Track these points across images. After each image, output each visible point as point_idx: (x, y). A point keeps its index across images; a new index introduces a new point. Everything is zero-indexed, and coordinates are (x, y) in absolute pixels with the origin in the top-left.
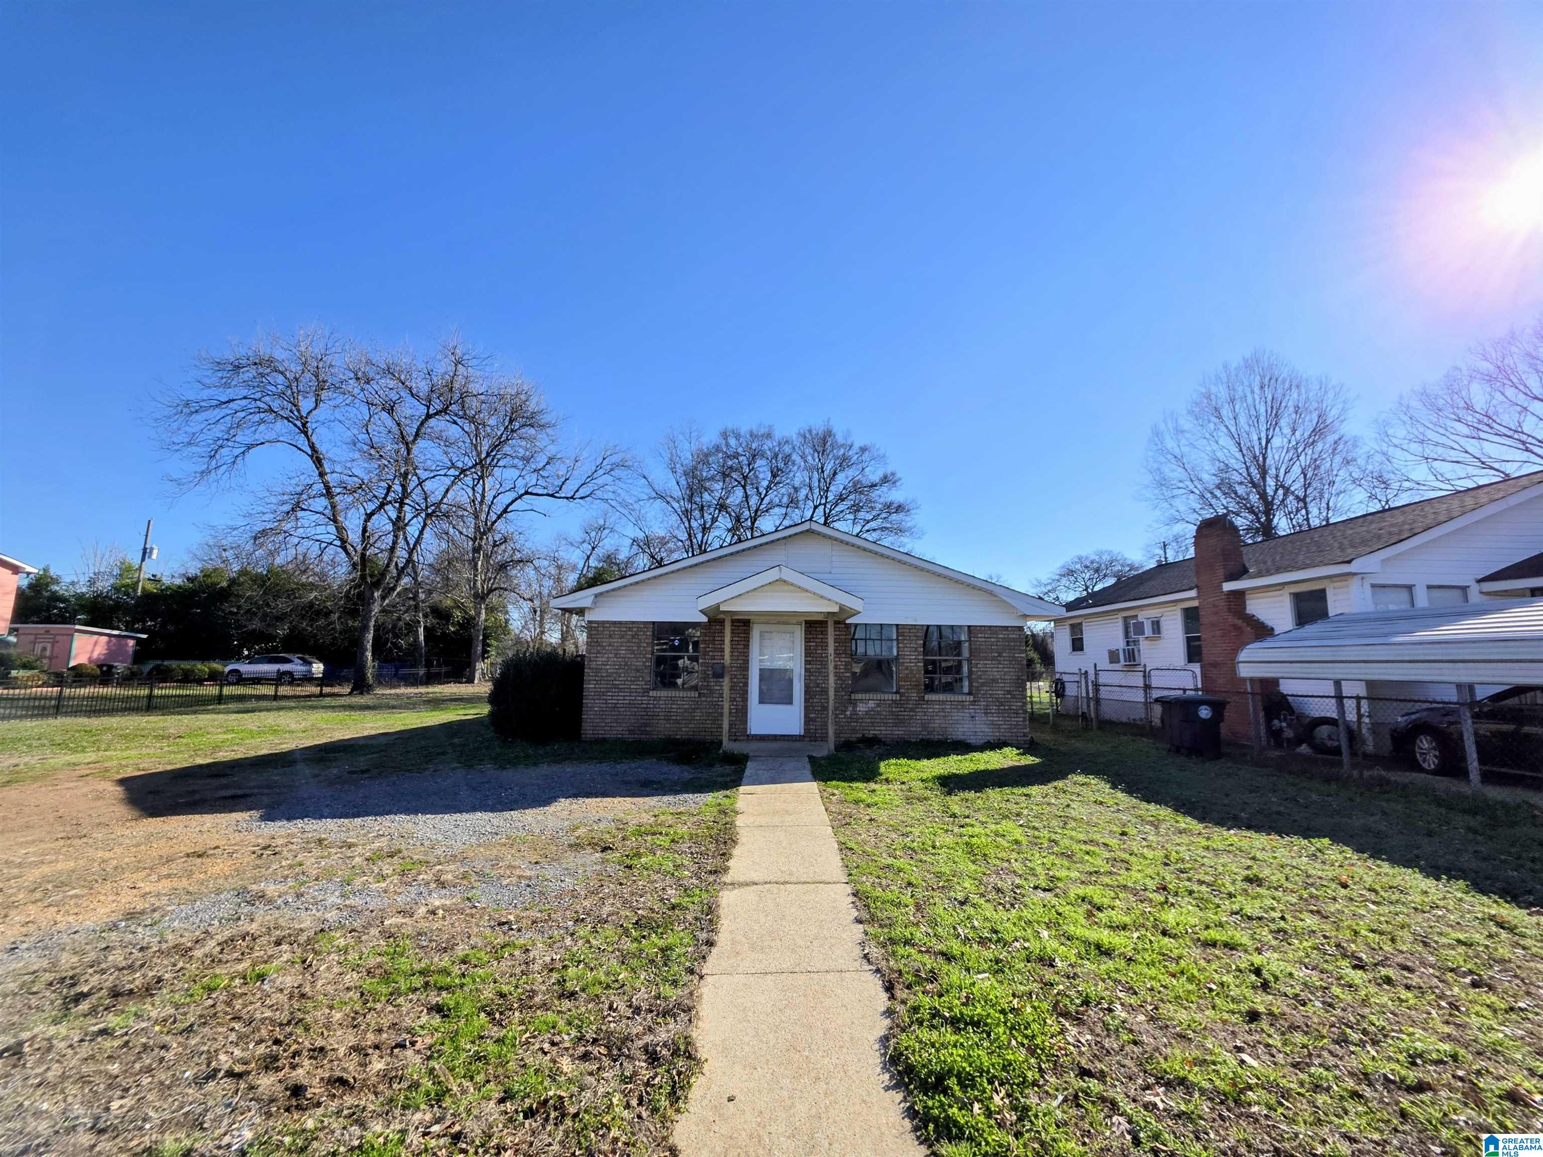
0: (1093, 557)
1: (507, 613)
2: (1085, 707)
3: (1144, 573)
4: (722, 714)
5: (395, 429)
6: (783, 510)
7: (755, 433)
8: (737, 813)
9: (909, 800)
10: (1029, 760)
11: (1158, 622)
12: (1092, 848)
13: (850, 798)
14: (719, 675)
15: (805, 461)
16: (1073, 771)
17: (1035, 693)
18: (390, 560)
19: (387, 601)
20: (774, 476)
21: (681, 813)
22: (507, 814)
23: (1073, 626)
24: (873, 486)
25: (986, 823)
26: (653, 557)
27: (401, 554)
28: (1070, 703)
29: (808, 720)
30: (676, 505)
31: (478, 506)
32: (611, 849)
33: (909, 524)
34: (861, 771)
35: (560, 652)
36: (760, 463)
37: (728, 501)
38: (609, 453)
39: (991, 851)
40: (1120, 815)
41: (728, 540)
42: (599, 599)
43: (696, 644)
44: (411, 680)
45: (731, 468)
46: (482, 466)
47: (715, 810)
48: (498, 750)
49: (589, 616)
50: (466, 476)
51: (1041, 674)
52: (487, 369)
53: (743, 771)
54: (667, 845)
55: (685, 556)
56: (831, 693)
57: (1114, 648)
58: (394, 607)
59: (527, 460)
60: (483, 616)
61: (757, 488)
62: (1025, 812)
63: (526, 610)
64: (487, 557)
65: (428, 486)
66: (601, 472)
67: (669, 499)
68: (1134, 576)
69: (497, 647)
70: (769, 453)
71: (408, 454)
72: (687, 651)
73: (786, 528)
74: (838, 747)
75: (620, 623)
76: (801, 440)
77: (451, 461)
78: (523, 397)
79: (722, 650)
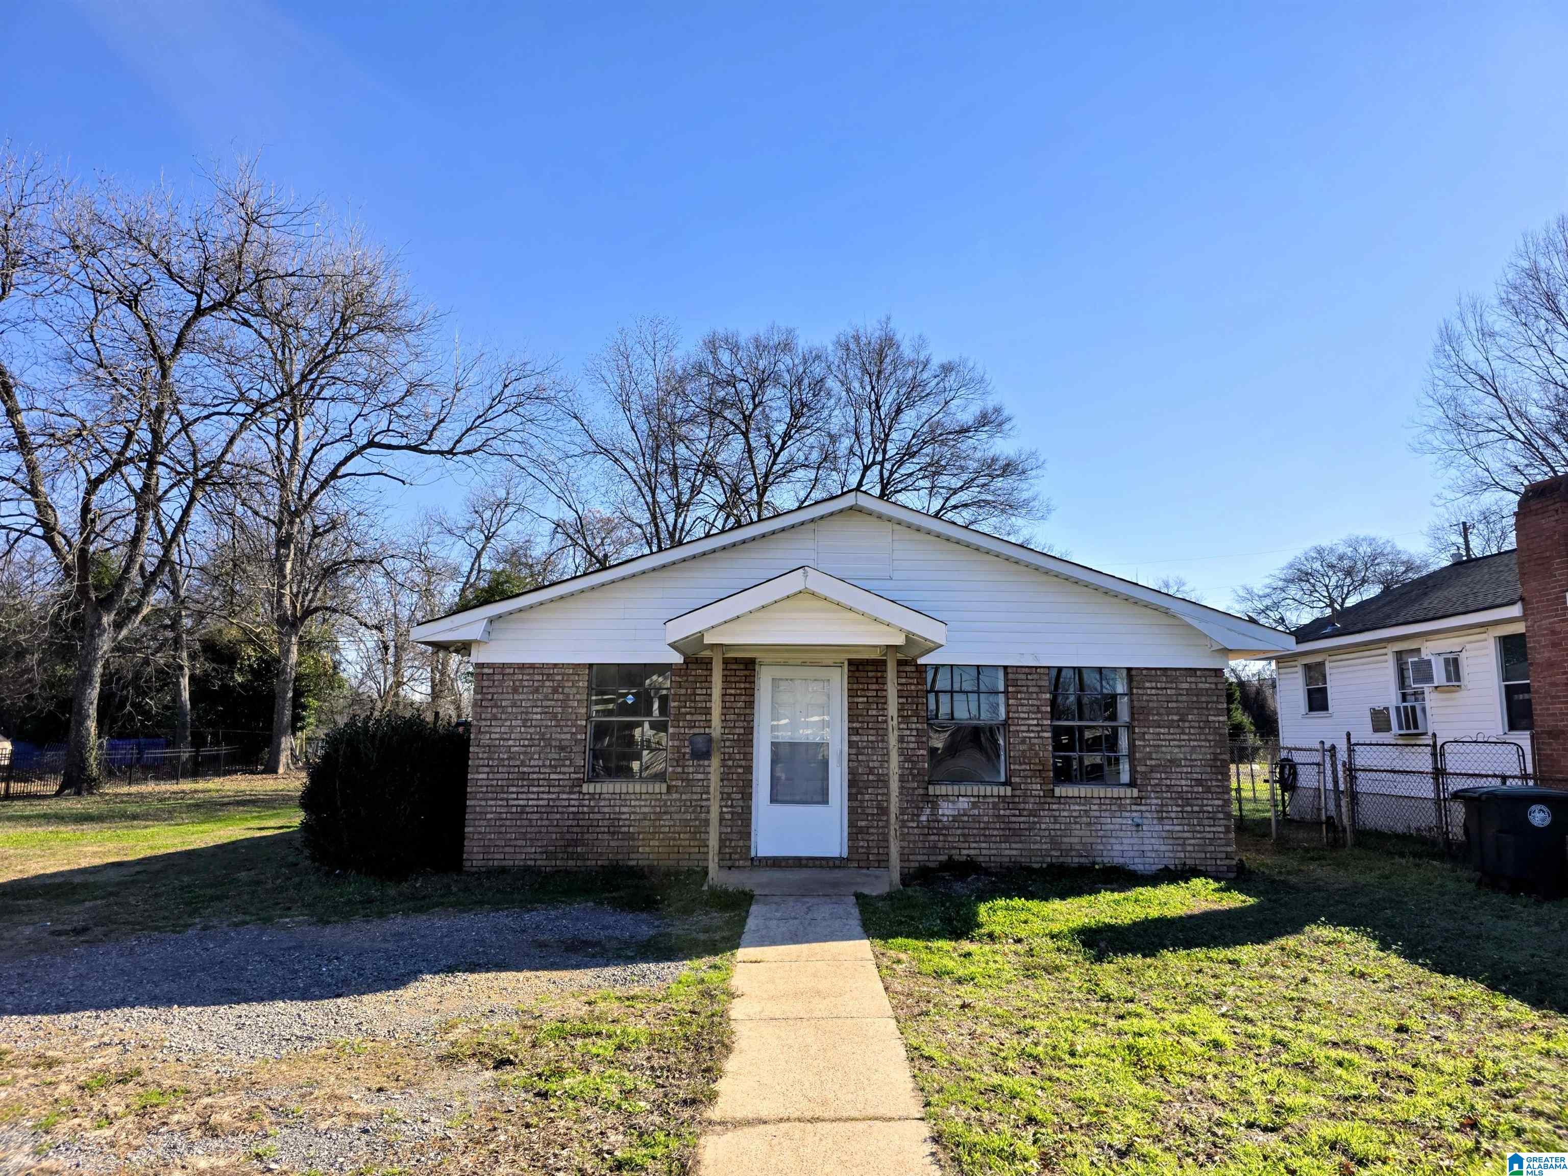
0: (1341, 549)
1: (336, 650)
2: (1332, 805)
3: (1430, 576)
4: (707, 822)
5: (142, 335)
6: (812, 474)
7: (764, 342)
8: (732, 996)
9: (1029, 972)
10: (1236, 900)
11: (1456, 661)
12: (1347, 1055)
13: (927, 968)
14: (702, 754)
15: (848, 390)
16: (1314, 920)
17: (1246, 784)
18: (131, 560)
19: (124, 632)
20: (796, 415)
21: (633, 998)
22: (329, 1004)
23: (1307, 667)
24: (963, 431)
25: (1163, 1010)
26: (590, 553)
27: (151, 550)
28: (1305, 800)
29: (855, 832)
30: (630, 465)
31: (286, 466)
32: (511, 1062)
33: (1025, 495)
34: (947, 921)
35: (429, 717)
36: (772, 392)
37: (719, 459)
38: (513, 375)
39: (1172, 1060)
40: (1395, 997)
41: (719, 524)
42: (496, 625)
43: (664, 700)
44: (167, 768)
45: (723, 401)
46: (294, 398)
47: (694, 990)
48: (317, 890)
49: (479, 656)
50: (264, 414)
51: (1256, 750)
52: (303, 231)
53: (743, 922)
54: (609, 1054)
55: (646, 551)
56: (894, 785)
57: (1379, 705)
58: (137, 641)
59: (371, 387)
60: (294, 657)
61: (768, 437)
62: (1231, 991)
63: (371, 644)
64: (303, 555)
65: (199, 431)
66: (500, 408)
67: (617, 454)
68: (1414, 582)
69: (319, 710)
70: (787, 376)
71: (164, 377)
72: (649, 713)
73: (817, 503)
74: (906, 880)
75: (532, 666)
76: (841, 353)
77: (238, 388)
78: (365, 279)
79: (707, 711)
